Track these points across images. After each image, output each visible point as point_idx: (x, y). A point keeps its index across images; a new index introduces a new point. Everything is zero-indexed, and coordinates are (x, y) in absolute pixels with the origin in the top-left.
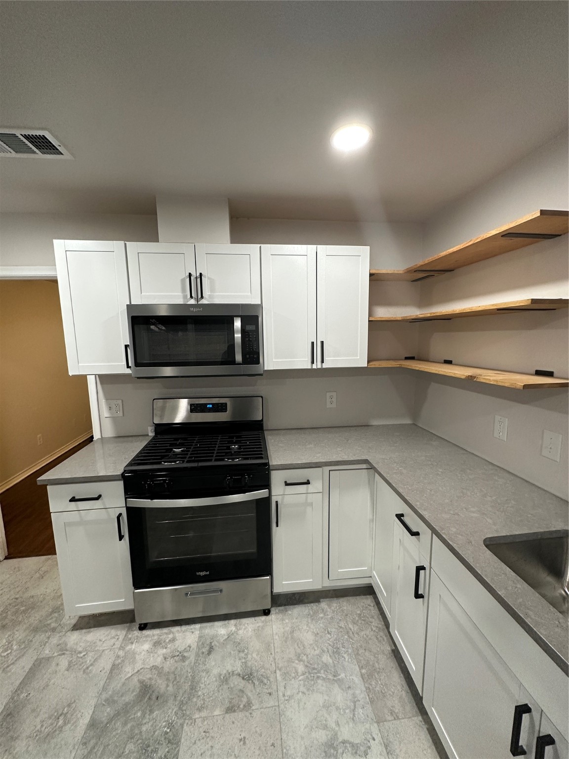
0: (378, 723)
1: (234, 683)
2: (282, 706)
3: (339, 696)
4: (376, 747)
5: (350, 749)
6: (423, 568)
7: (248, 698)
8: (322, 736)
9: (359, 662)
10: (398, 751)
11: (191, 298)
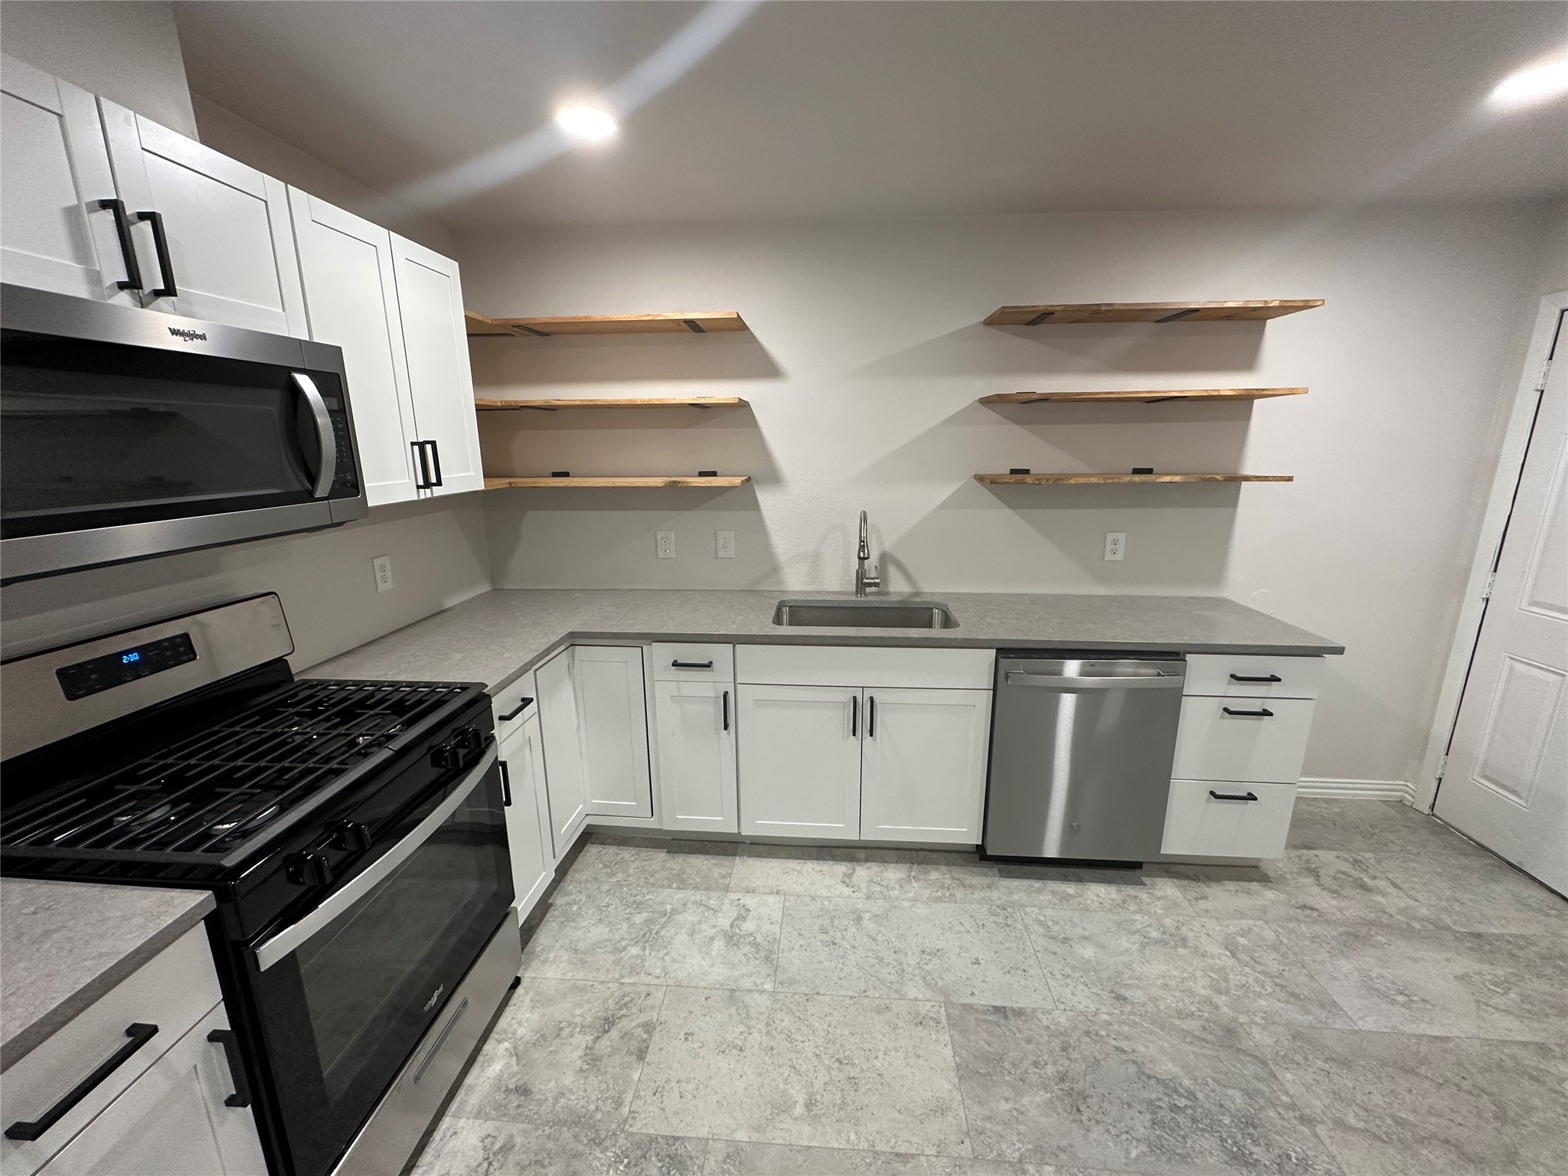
0: (727, 891)
1: (607, 1047)
2: (670, 982)
3: (689, 917)
4: (749, 901)
5: (740, 922)
6: (726, 694)
7: (638, 1026)
8: (718, 945)
9: (662, 886)
10: (755, 885)
11: (122, 286)
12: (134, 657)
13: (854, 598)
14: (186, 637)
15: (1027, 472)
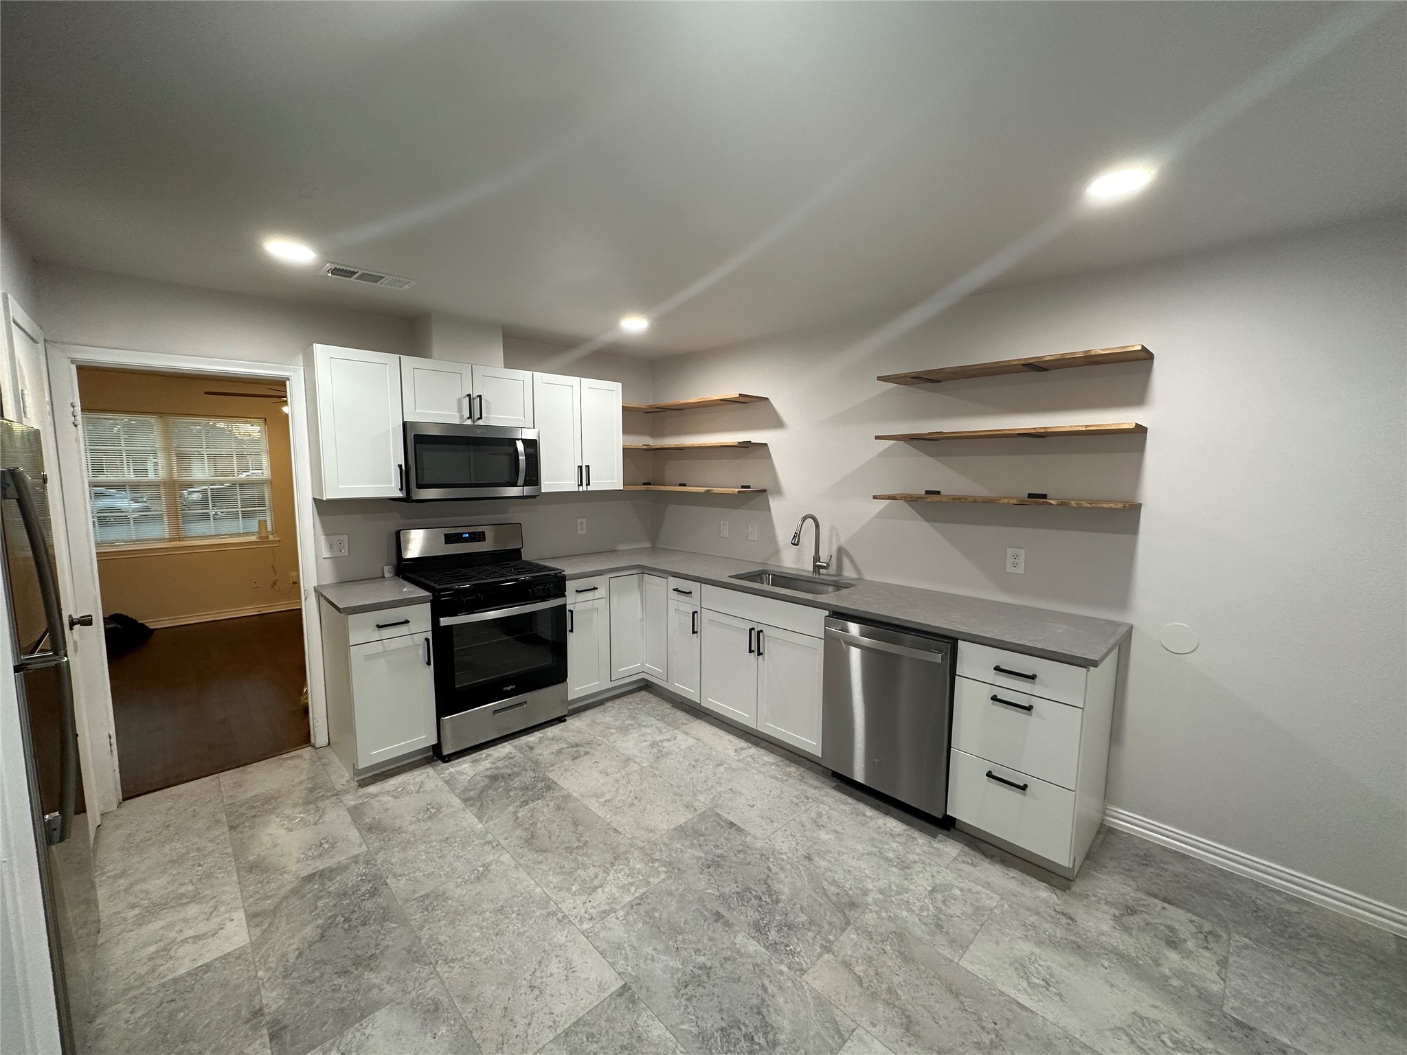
0: (677, 729)
1: (568, 751)
2: (612, 745)
3: (647, 730)
4: (681, 736)
5: (666, 741)
6: (696, 612)
7: (584, 751)
8: (646, 744)
9: (653, 716)
10: (692, 732)
11: (468, 418)
12: (467, 535)
13: (811, 575)
14: (484, 533)
15: (938, 493)
